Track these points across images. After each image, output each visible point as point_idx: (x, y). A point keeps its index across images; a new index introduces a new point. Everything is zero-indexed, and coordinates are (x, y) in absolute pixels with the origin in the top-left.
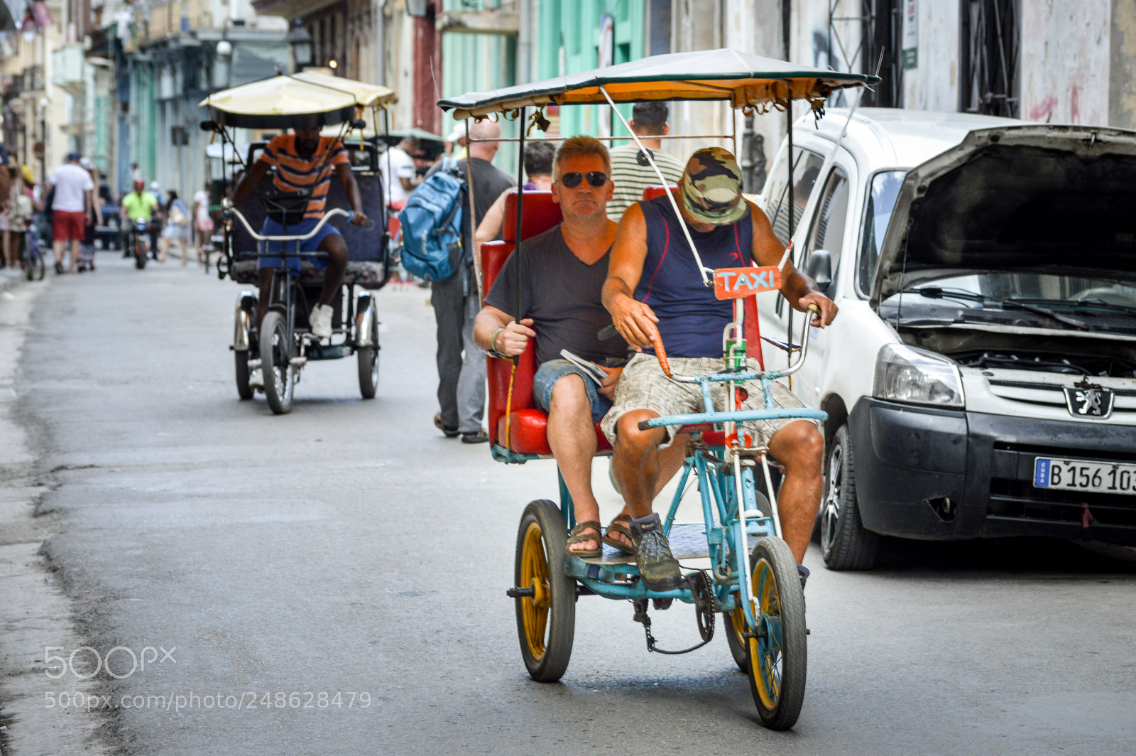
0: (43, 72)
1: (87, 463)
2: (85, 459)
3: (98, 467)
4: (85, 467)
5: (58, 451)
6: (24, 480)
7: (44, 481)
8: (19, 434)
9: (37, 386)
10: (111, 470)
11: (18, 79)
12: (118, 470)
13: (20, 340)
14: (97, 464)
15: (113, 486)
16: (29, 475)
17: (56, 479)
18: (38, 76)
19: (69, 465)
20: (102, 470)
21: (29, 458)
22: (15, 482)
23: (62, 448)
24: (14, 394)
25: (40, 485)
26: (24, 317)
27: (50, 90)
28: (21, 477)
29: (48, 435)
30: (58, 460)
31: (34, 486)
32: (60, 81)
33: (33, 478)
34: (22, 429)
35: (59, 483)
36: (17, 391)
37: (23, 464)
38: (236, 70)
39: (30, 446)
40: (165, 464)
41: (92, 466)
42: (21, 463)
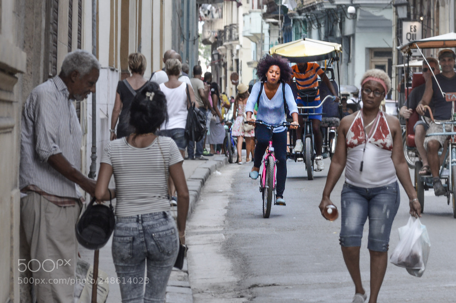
0: (237, 28)
1: (271, 282)
2: (269, 280)
3: (278, 285)
4: (270, 285)
5: (252, 275)
6: (232, 294)
7: (244, 294)
8: (228, 263)
9: (238, 232)
10: (286, 287)
11: (221, 33)
12: (291, 287)
13: (226, 202)
14: (278, 284)
15: (287, 298)
16: (235, 290)
17: (251, 293)
18: (234, 30)
19: (260, 284)
20: (281, 287)
21: (234, 279)
22: (227, 295)
23: (255, 273)
24: (224, 237)
25: (242, 297)
26: (228, 187)
27: (242, 39)
28: (230, 292)
29: (246, 264)
30: (253, 281)
31: (238, 297)
32: (247, 34)
33: (238, 292)
34: (229, 260)
35: (254, 295)
36: (225, 235)
37: (231, 283)
38: (358, 24)
39: (235, 271)
40: (320, 283)
41: (274, 285)
42: (229, 282)
